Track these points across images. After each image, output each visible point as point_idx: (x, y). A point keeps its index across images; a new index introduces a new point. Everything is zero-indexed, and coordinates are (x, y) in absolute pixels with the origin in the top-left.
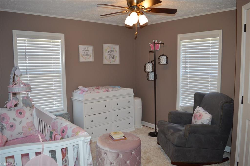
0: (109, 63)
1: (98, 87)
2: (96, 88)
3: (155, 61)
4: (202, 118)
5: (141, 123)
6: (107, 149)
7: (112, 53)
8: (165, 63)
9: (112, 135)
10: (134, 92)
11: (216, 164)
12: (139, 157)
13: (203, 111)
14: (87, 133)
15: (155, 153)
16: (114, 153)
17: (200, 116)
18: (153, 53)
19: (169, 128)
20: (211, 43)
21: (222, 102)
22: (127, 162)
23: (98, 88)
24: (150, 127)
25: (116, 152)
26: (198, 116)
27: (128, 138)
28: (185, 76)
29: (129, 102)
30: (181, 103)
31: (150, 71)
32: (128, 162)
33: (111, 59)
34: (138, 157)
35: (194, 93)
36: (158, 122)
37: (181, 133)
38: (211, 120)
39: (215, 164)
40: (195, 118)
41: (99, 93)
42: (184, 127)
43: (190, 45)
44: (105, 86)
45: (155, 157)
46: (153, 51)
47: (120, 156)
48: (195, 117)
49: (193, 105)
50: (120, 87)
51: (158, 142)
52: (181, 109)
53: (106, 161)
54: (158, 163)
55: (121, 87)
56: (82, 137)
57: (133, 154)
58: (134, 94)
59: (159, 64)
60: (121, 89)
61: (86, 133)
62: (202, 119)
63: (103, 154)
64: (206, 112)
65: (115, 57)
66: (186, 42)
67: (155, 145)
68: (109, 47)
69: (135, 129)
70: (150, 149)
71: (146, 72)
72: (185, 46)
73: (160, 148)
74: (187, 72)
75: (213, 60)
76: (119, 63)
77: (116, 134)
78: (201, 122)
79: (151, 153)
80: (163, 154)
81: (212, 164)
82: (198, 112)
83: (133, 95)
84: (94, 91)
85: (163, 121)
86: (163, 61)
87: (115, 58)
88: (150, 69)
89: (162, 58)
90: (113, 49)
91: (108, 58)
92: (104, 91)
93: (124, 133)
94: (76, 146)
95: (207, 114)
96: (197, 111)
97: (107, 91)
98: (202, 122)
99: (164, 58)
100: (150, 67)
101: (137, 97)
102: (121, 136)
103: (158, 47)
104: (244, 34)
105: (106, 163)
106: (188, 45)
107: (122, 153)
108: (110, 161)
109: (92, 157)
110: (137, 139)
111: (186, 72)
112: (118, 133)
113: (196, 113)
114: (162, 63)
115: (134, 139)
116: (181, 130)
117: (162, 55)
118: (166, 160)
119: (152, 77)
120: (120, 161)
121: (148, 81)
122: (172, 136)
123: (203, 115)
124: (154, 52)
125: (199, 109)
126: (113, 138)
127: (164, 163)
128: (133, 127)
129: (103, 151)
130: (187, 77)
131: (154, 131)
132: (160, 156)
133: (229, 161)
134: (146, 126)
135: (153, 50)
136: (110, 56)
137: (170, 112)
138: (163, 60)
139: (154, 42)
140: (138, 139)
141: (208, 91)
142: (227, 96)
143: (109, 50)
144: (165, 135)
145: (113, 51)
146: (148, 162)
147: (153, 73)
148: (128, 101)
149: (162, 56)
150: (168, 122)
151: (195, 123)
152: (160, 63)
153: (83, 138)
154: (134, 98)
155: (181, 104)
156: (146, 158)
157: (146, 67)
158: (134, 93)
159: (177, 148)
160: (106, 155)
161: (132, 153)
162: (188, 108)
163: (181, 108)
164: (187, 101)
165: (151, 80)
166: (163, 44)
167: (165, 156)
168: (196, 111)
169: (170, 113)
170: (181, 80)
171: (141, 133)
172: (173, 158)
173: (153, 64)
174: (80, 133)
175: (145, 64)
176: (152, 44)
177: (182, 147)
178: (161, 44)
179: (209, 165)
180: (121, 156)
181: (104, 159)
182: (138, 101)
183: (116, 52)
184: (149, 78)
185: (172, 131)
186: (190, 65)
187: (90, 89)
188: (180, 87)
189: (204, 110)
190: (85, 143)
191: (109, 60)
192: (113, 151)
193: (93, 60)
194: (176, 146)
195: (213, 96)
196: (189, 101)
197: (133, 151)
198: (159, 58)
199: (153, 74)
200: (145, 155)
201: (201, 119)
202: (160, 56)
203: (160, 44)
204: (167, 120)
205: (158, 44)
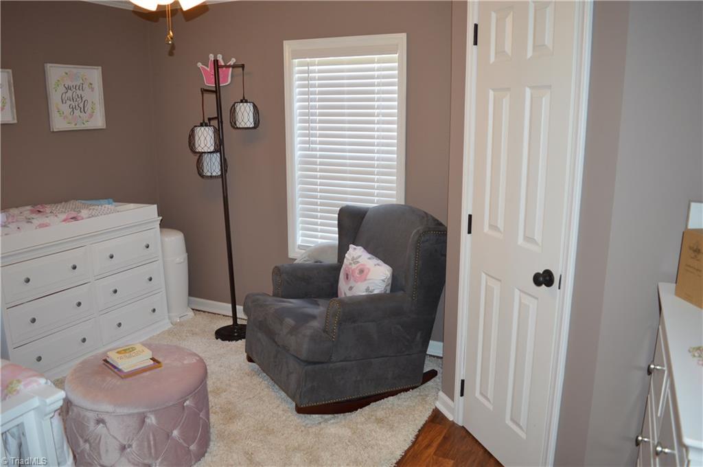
0: (72, 127)
1: (39, 207)
2: (32, 212)
3: (219, 118)
4: (368, 277)
5: (189, 303)
6: (106, 407)
7: (79, 92)
8: (251, 126)
9: (116, 359)
10: (159, 215)
11: (408, 392)
12: (204, 411)
13: (369, 259)
14: (47, 379)
15: (245, 389)
16: (129, 415)
17: (362, 271)
18: (214, 96)
19: (280, 315)
20: (379, 70)
21: (418, 231)
22: (172, 433)
23: (39, 211)
24: (215, 314)
25: (136, 411)
26: (357, 271)
27: (166, 362)
28: (308, 162)
29: (148, 247)
30: (301, 238)
31: (209, 151)
32: (175, 433)
33: (77, 113)
34: (201, 411)
35: (339, 209)
36: (246, 298)
37: (315, 324)
38: (390, 282)
39: (406, 391)
40: (347, 278)
41: (47, 226)
42: (318, 305)
43: (320, 72)
44: (63, 203)
45: (247, 399)
46: (214, 89)
47: (148, 421)
48: (347, 275)
49: (337, 242)
50: (111, 200)
51: (250, 356)
52: (304, 253)
53: (106, 443)
54: (258, 417)
55: (115, 201)
56: (33, 397)
57: (187, 406)
58: (161, 220)
59: (234, 128)
60: (119, 208)
61: (42, 381)
62: (369, 280)
63: (92, 425)
64: (376, 261)
65: (88, 107)
66: (308, 65)
67: (240, 365)
68: (66, 74)
69: (172, 326)
70: (229, 380)
71: (195, 152)
72: (307, 75)
73: (256, 370)
74: (315, 150)
75: (383, 116)
76: (105, 127)
77: (127, 354)
78: (366, 288)
79: (234, 389)
80: (268, 387)
81: (399, 394)
82: (355, 261)
83: (159, 222)
84: (29, 221)
85: (258, 294)
86: (246, 120)
87: (90, 111)
88: (209, 145)
89: (243, 108)
90: (81, 81)
91: (65, 108)
92: (64, 220)
93: (147, 345)
94: (15, 430)
95: (378, 265)
96: (353, 259)
97: (74, 218)
98: (368, 287)
99: (248, 108)
100: (208, 138)
101: (169, 230)
102: (142, 358)
103: (227, 78)
104: (471, 51)
105: (107, 451)
106: (314, 72)
107: (155, 412)
108: (119, 441)
109: (70, 450)
110: (195, 361)
111: (312, 151)
112: (133, 349)
113: (351, 264)
114: (243, 125)
115: (186, 362)
116: (313, 317)
117: (242, 101)
118: (278, 402)
119: (212, 166)
120: (151, 435)
121: (200, 178)
122: (293, 337)
123: (369, 270)
124: (217, 91)
125: (356, 253)
126: (120, 370)
127: (274, 413)
128: (167, 320)
129: (91, 415)
130: (315, 163)
131: (230, 322)
132: (260, 393)
133: (437, 379)
134: (204, 312)
135: (212, 85)
136: (72, 102)
137: (276, 267)
138: (245, 116)
139: (216, 62)
140: (198, 358)
141: (372, 202)
142: (425, 213)
143: (69, 83)
144: (271, 334)
145: (81, 87)
146: (230, 419)
147: (215, 155)
148: (145, 244)
149: (241, 104)
150: (274, 295)
151: (349, 294)
152: (235, 123)
153: (36, 402)
154: (161, 231)
155: (300, 240)
156: (221, 408)
157: (194, 138)
158: (161, 218)
159: (310, 367)
160: (101, 425)
161: (185, 404)
162: (323, 249)
163: (304, 251)
164: (316, 230)
165: (211, 176)
166: (243, 70)
167: (273, 393)
168: (348, 259)
169: (277, 271)
170: (298, 173)
171: (193, 334)
172: (300, 397)
173: (214, 127)
174: (21, 387)
175: (193, 131)
176: (206, 68)
177: (323, 363)
178: (234, 67)
179: (392, 397)
180: (152, 420)
181: (96, 439)
182: (175, 240)
183: (93, 90)
184: (205, 171)
185: (290, 321)
186: (321, 129)
187: (13, 216)
188: (297, 192)
189: (369, 256)
190: (46, 415)
191: (70, 117)
192: (125, 411)
193: (14, 118)
194: (309, 363)
195: (388, 214)
196: (322, 231)
197: (187, 398)
198: (233, 111)
199: (217, 157)
200: (216, 400)
201: (365, 280)
202: (234, 105)
203: (231, 69)
204: (269, 289)
205: (224, 69)
